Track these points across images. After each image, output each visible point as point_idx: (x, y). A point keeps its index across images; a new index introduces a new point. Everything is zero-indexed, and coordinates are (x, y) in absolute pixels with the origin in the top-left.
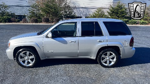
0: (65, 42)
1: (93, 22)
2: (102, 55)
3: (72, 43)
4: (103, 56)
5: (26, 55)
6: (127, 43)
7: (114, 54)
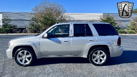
1: (84, 24)
2: (93, 53)
3: (65, 42)
4: (94, 55)
5: (24, 54)
6: (115, 42)
7: (104, 53)
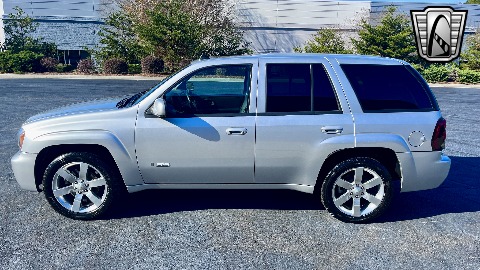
0: (212, 134)
3: (233, 135)
4: (340, 182)
5: (78, 176)
6: (422, 138)
7: (376, 176)
